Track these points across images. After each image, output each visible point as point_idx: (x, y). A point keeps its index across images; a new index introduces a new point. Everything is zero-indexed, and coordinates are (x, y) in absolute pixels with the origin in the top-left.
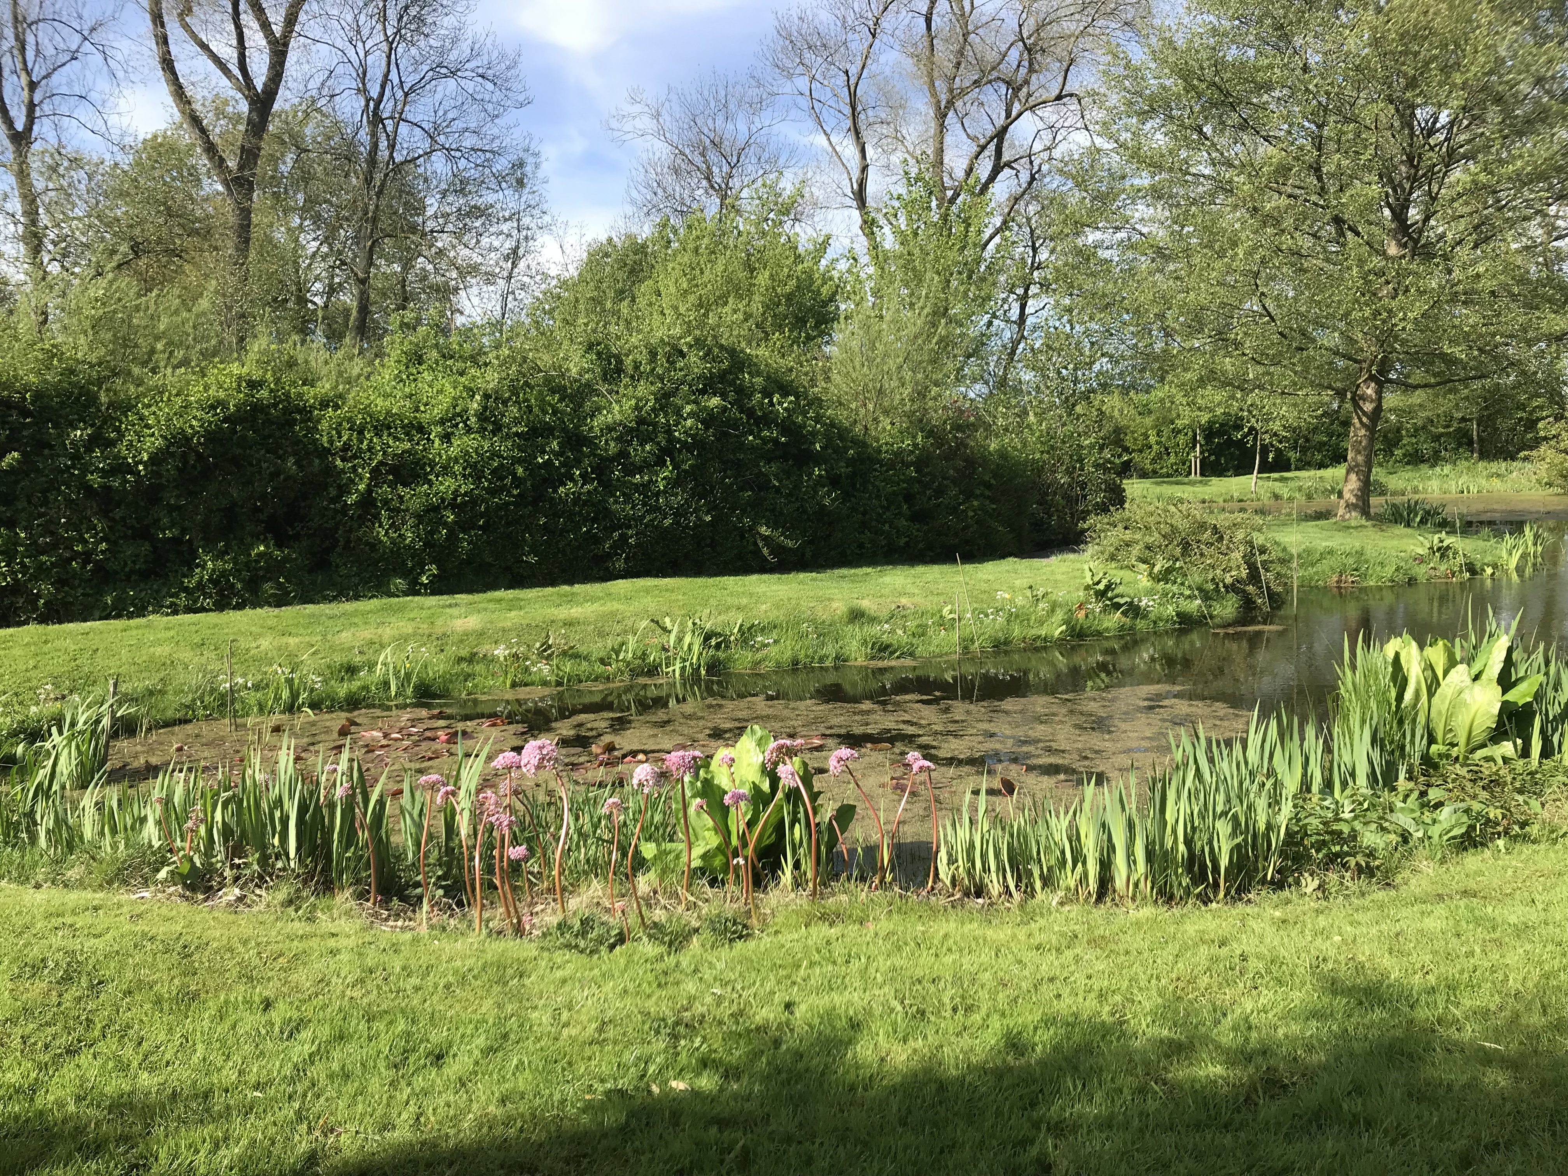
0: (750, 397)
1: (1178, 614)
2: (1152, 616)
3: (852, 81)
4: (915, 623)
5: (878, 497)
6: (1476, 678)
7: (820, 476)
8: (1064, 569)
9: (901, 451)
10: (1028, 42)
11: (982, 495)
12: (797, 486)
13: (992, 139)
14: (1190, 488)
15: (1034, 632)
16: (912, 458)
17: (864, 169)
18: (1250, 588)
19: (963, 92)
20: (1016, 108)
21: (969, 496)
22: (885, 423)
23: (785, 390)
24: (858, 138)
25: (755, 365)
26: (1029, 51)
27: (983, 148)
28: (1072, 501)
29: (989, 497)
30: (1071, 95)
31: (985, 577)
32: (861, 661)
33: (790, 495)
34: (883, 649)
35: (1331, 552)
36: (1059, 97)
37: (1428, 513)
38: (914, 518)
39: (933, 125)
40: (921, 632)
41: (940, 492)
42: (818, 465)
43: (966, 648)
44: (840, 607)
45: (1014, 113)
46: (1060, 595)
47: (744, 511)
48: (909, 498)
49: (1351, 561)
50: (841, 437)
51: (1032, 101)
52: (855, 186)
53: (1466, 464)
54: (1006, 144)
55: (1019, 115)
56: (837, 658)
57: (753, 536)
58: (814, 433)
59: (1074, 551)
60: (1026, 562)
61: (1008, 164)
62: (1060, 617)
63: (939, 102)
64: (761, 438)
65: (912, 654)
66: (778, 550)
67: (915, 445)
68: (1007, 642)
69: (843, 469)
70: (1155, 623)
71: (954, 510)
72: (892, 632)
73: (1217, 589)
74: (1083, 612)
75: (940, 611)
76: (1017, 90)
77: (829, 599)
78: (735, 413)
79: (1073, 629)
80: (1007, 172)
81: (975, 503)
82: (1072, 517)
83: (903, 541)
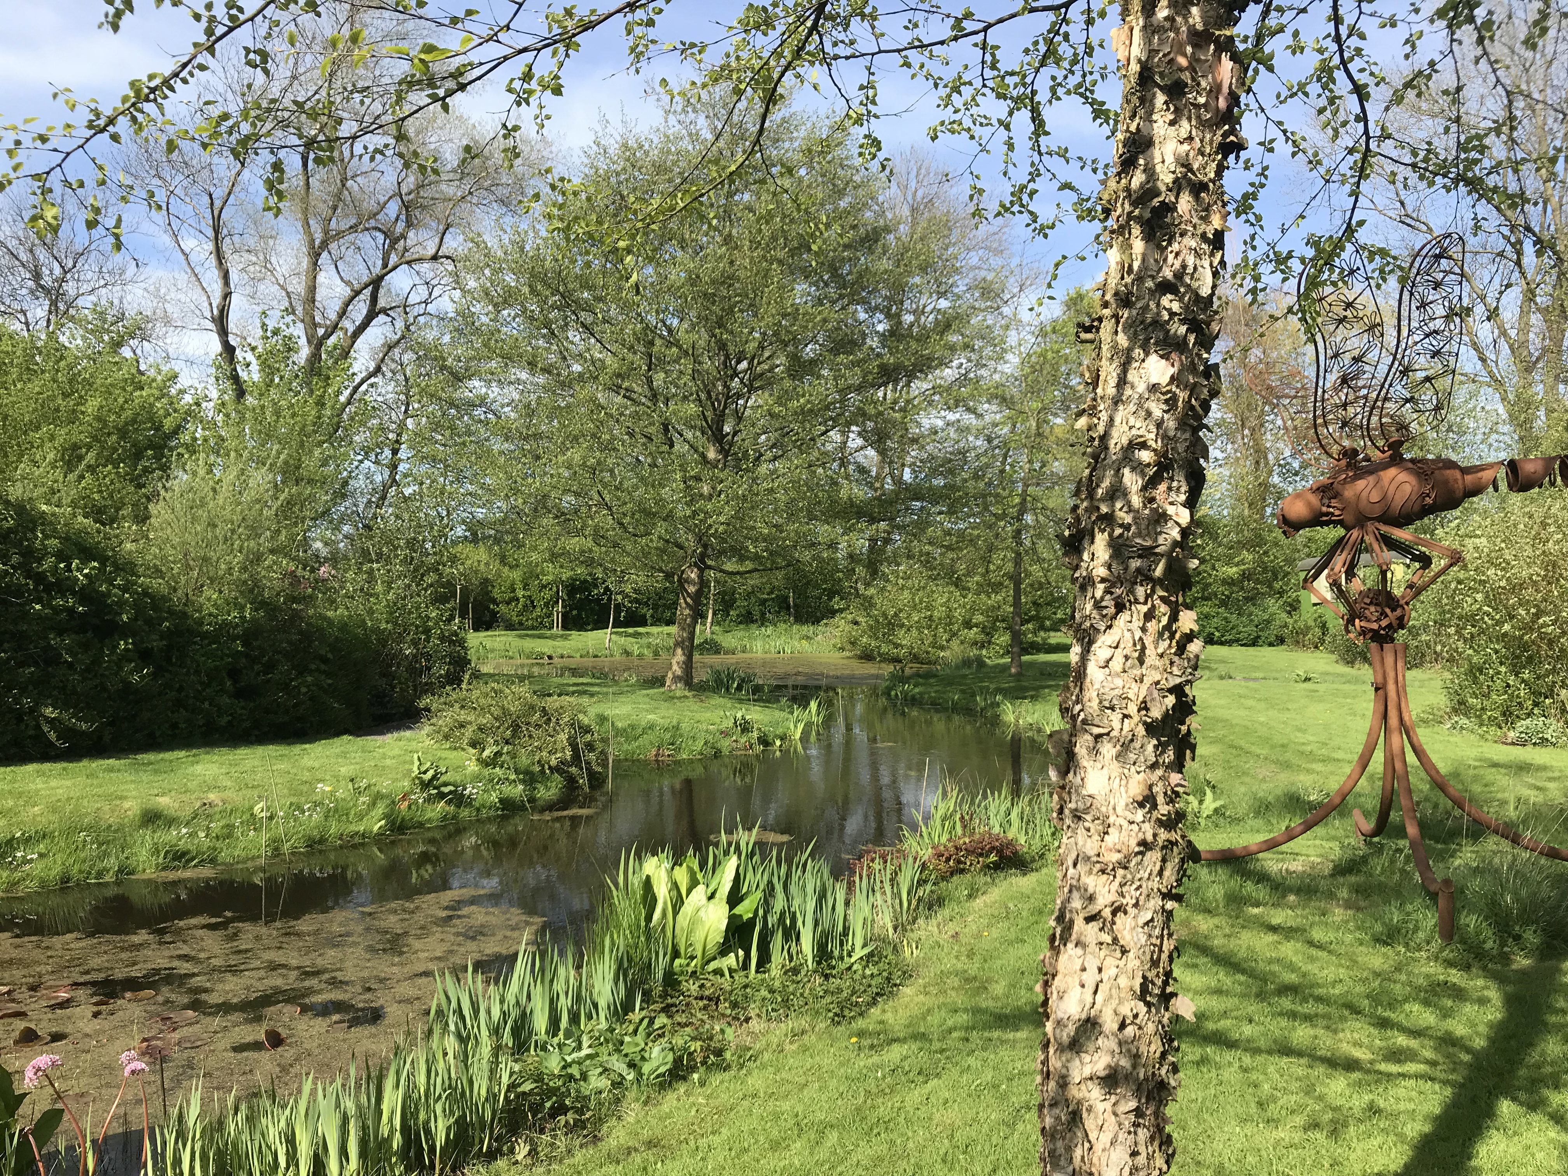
0: (39, 561)
1: (501, 801)
2: (476, 804)
3: (218, 204)
4: (220, 824)
5: (197, 672)
6: (711, 897)
7: (126, 650)
8: (396, 751)
9: (225, 624)
10: (405, 198)
11: (318, 670)
12: (97, 661)
13: (366, 286)
14: (550, 642)
15: (353, 828)
16: (239, 631)
17: (227, 295)
18: (573, 770)
19: (340, 235)
20: (393, 259)
21: (302, 670)
22: (211, 593)
23: (87, 553)
24: (221, 263)
25: (51, 523)
26: (407, 208)
27: (357, 293)
28: (415, 672)
29: (324, 672)
30: (448, 257)
31: (310, 763)
32: (150, 873)
33: (88, 670)
34: (180, 857)
35: (651, 727)
36: (435, 258)
37: (743, 680)
38: (239, 694)
39: (305, 262)
40: (228, 833)
41: (270, 667)
42: (125, 638)
43: (276, 849)
44: (132, 807)
45: (391, 264)
46: (385, 785)
47: (23, 691)
48: (234, 673)
49: (668, 736)
50: (155, 607)
51: (408, 256)
52: (215, 312)
53: (784, 626)
54: (382, 292)
55: (395, 268)
56: (120, 871)
57: (36, 720)
58: (121, 603)
59: (410, 728)
60: (361, 741)
61: (384, 311)
62: (381, 811)
63: (313, 241)
64: (52, 608)
65: (213, 861)
66: (66, 733)
67: (243, 618)
68: (322, 840)
69: (156, 643)
70: (478, 810)
71: (286, 687)
72: (192, 835)
73: (543, 772)
74: (406, 803)
75: (252, 808)
76: (395, 241)
77: (121, 798)
78: (19, 578)
79: (393, 823)
80: (382, 318)
81: (309, 679)
82: (415, 690)
83: (224, 720)
